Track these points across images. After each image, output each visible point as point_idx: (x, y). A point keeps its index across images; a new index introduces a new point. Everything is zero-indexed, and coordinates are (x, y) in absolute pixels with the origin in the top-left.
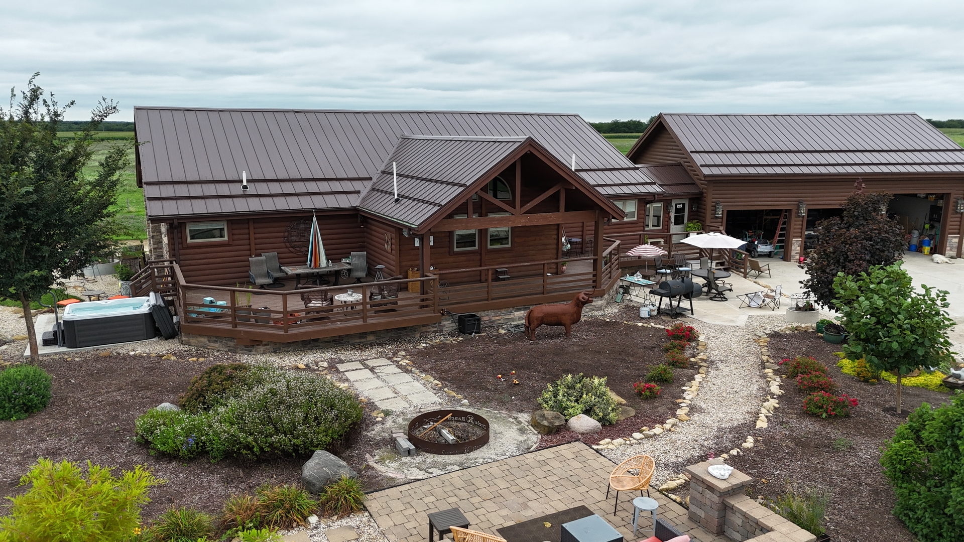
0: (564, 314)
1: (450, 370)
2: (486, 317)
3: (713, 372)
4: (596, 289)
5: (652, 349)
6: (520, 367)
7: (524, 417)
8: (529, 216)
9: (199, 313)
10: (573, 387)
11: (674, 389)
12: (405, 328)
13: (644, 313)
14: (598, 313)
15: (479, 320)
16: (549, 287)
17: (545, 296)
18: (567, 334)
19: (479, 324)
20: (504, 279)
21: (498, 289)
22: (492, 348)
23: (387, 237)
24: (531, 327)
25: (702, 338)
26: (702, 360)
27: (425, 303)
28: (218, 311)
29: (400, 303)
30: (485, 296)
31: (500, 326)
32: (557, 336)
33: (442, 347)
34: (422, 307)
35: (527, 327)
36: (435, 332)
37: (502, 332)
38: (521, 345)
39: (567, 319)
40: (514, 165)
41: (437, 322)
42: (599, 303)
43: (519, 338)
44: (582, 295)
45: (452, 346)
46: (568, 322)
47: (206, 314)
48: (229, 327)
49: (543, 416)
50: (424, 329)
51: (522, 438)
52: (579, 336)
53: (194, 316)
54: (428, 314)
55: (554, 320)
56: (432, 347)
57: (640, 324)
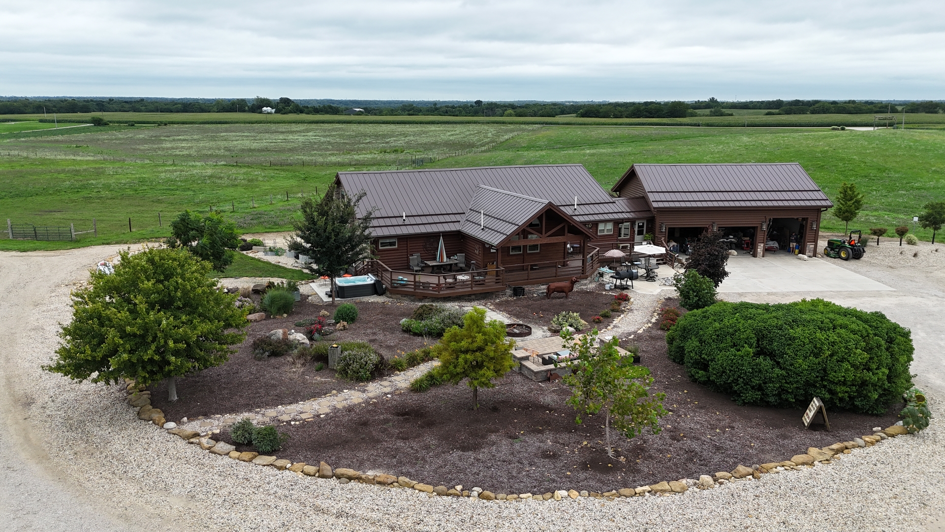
0: (565, 287)
1: (512, 311)
2: (527, 288)
3: (630, 314)
4: (583, 274)
5: (606, 304)
6: (543, 310)
7: (546, 328)
8: (549, 238)
9: (397, 284)
10: (565, 316)
11: (610, 320)
12: (488, 293)
13: (607, 287)
14: (584, 287)
15: (524, 289)
16: (559, 274)
17: (557, 278)
18: (567, 297)
19: (524, 292)
20: (536, 269)
21: (533, 274)
22: (530, 302)
23: (477, 247)
24: (549, 294)
25: (632, 300)
26: (627, 309)
27: (498, 281)
28: (405, 282)
29: (486, 281)
30: (526, 278)
31: (534, 293)
32: (562, 298)
33: (507, 301)
34: (496, 283)
35: (547, 293)
36: (502, 295)
37: (535, 295)
38: (544, 301)
39: (566, 290)
40: (542, 214)
41: (503, 290)
42: (585, 282)
43: (544, 299)
44: (574, 278)
45: (512, 301)
46: (567, 291)
47: (400, 284)
48: (413, 290)
49: (553, 326)
50: (497, 293)
51: (544, 334)
52: (572, 298)
53: (395, 285)
54: (499, 286)
55: (560, 290)
56: (502, 301)
57: (604, 293)
